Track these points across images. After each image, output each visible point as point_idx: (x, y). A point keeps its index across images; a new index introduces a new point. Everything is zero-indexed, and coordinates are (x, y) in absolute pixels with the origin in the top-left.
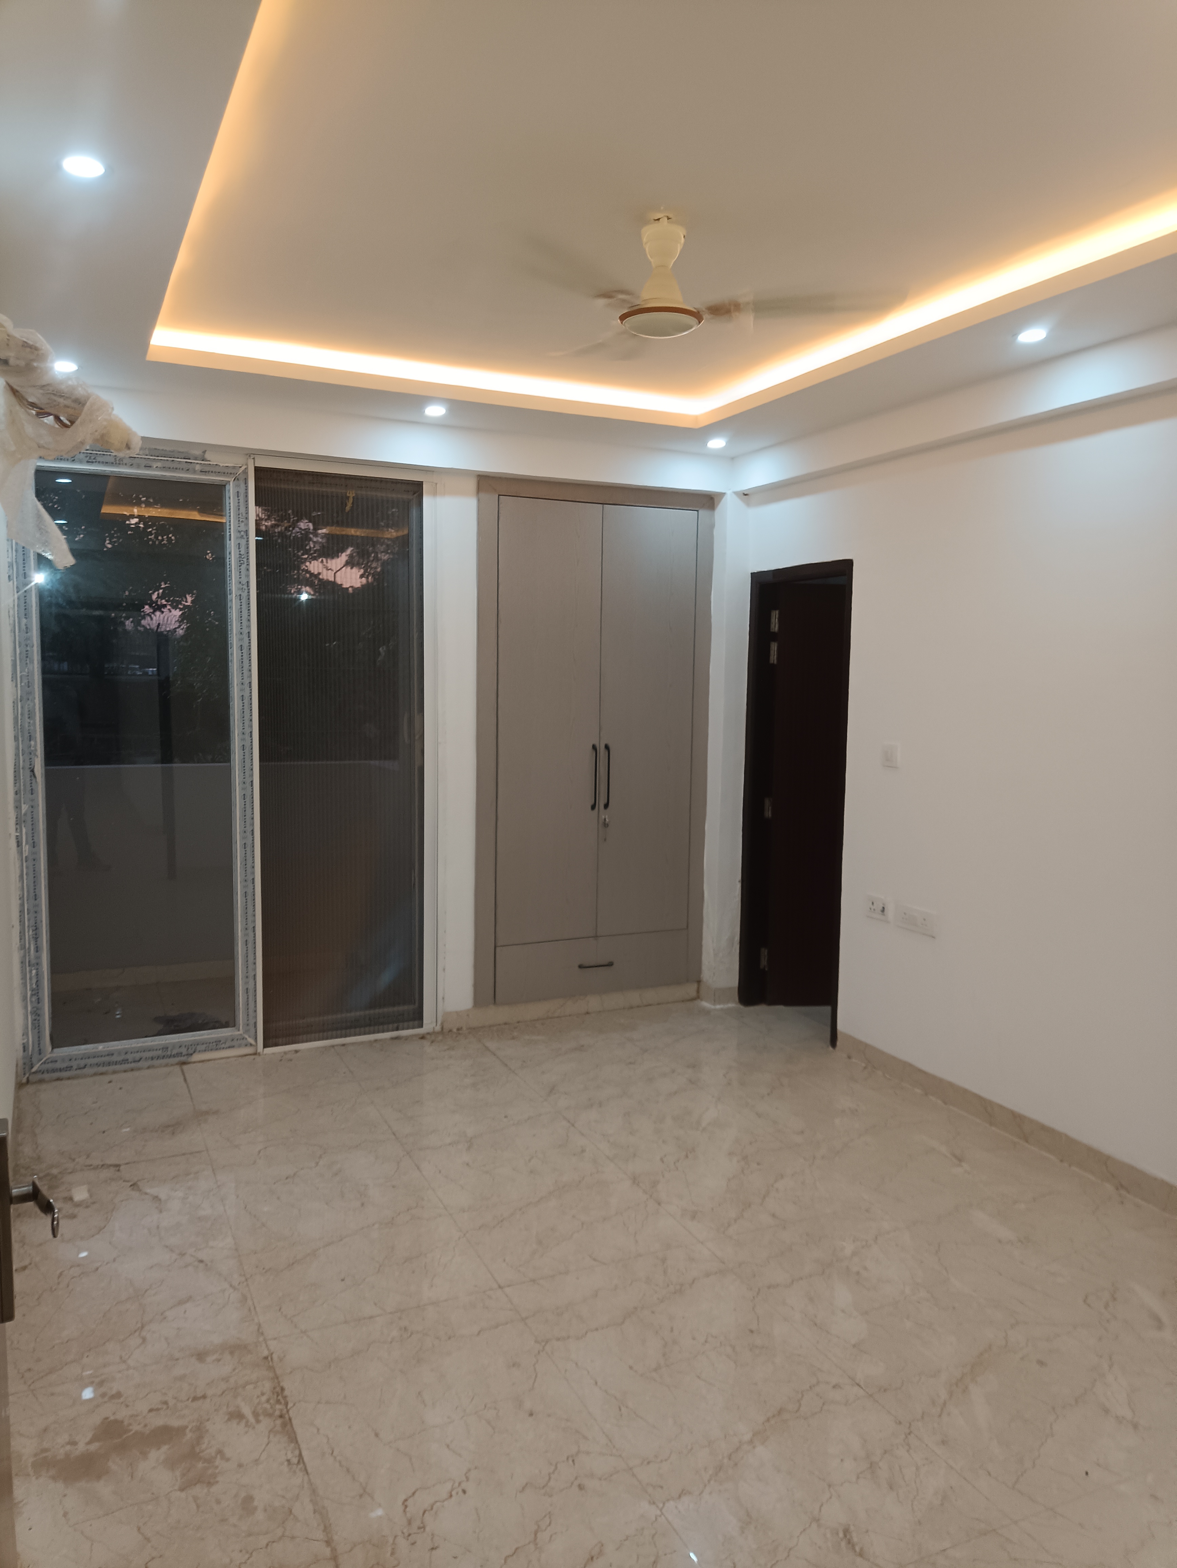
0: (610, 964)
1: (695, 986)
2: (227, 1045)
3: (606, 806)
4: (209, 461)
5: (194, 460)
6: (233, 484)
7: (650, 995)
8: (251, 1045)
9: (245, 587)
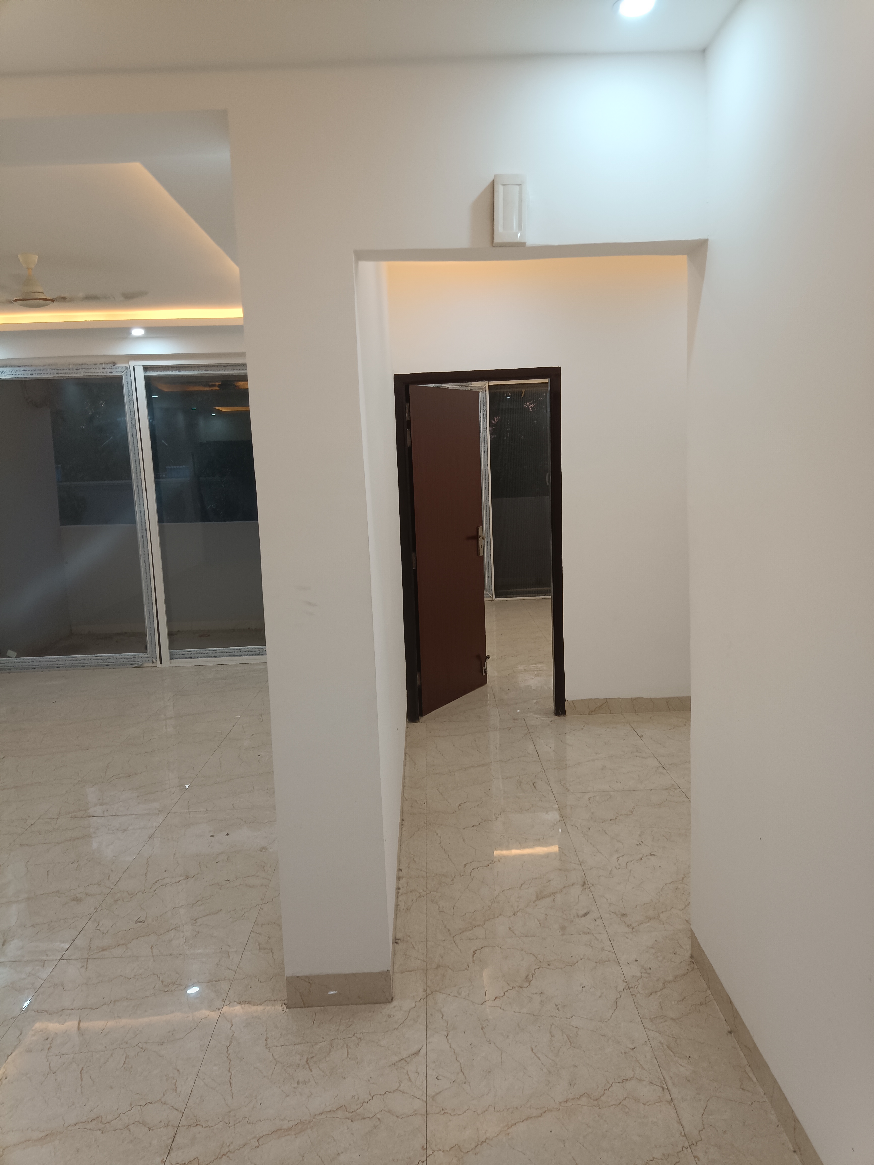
8: (491, 597)
9: (486, 429)
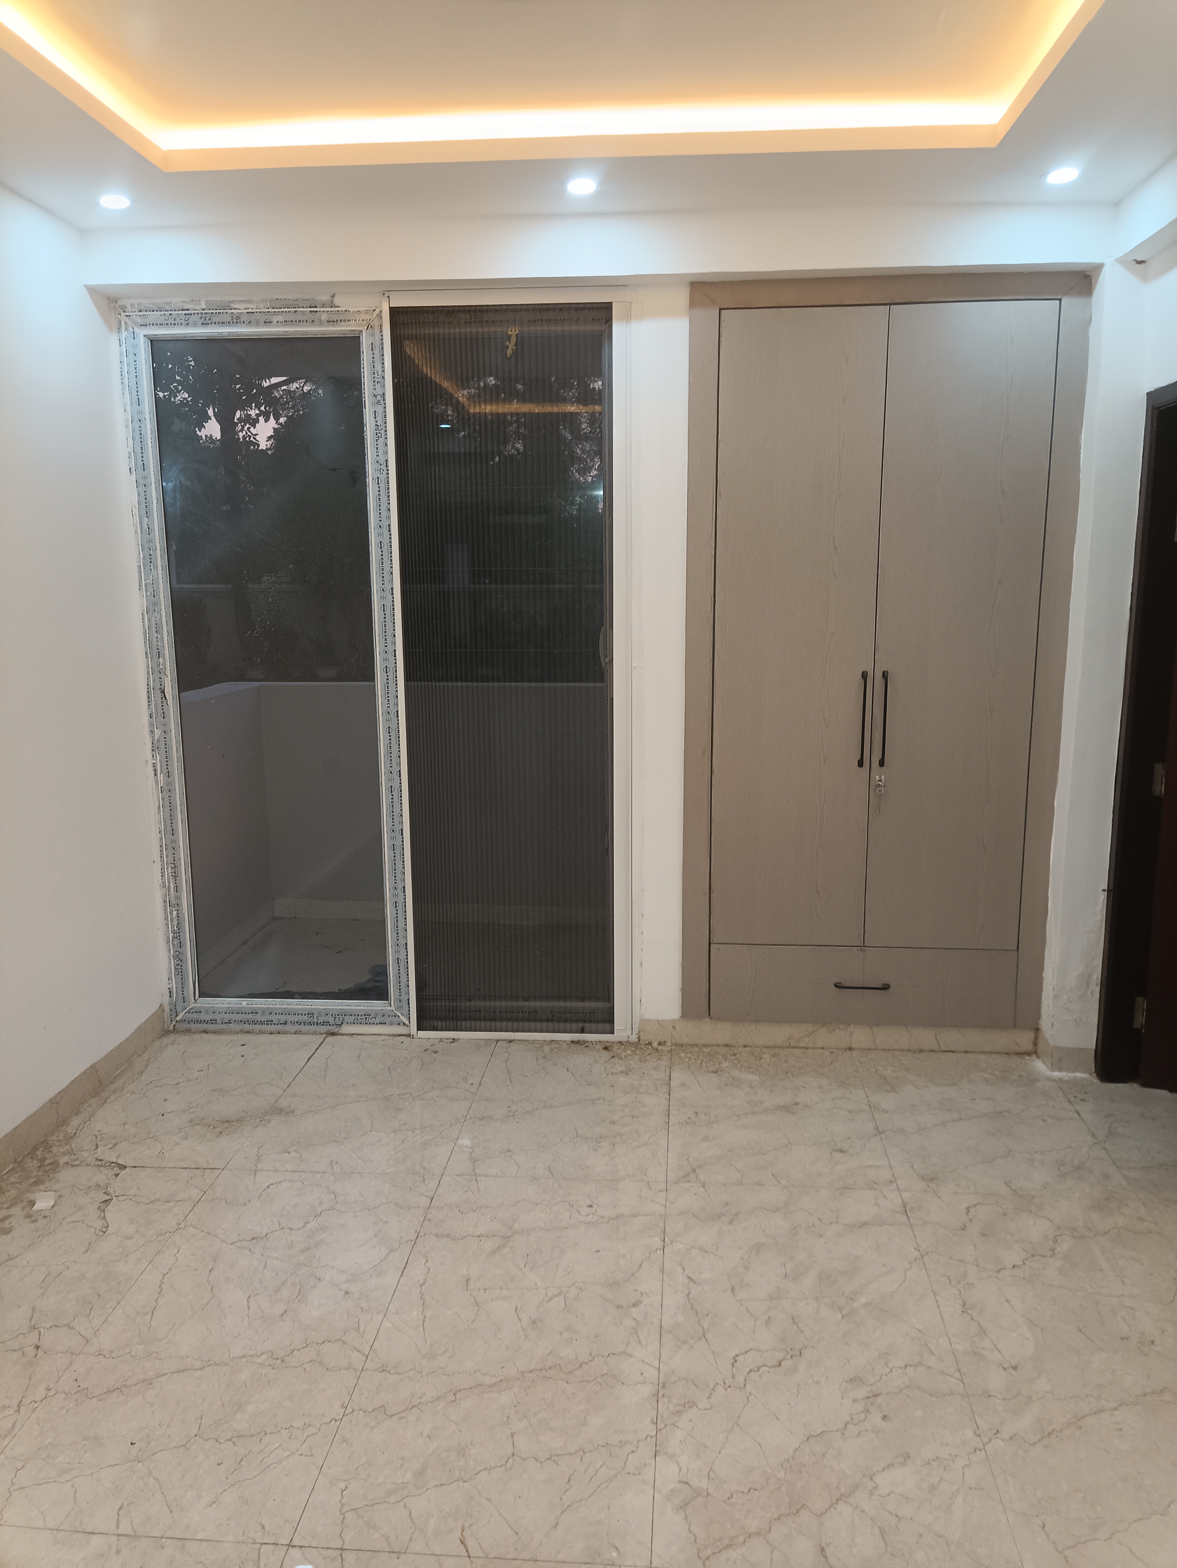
0: (886, 987)
1: (1032, 1035)
2: (378, 1020)
3: (882, 763)
4: (339, 307)
5: (322, 307)
6: (366, 334)
7: (952, 1038)
